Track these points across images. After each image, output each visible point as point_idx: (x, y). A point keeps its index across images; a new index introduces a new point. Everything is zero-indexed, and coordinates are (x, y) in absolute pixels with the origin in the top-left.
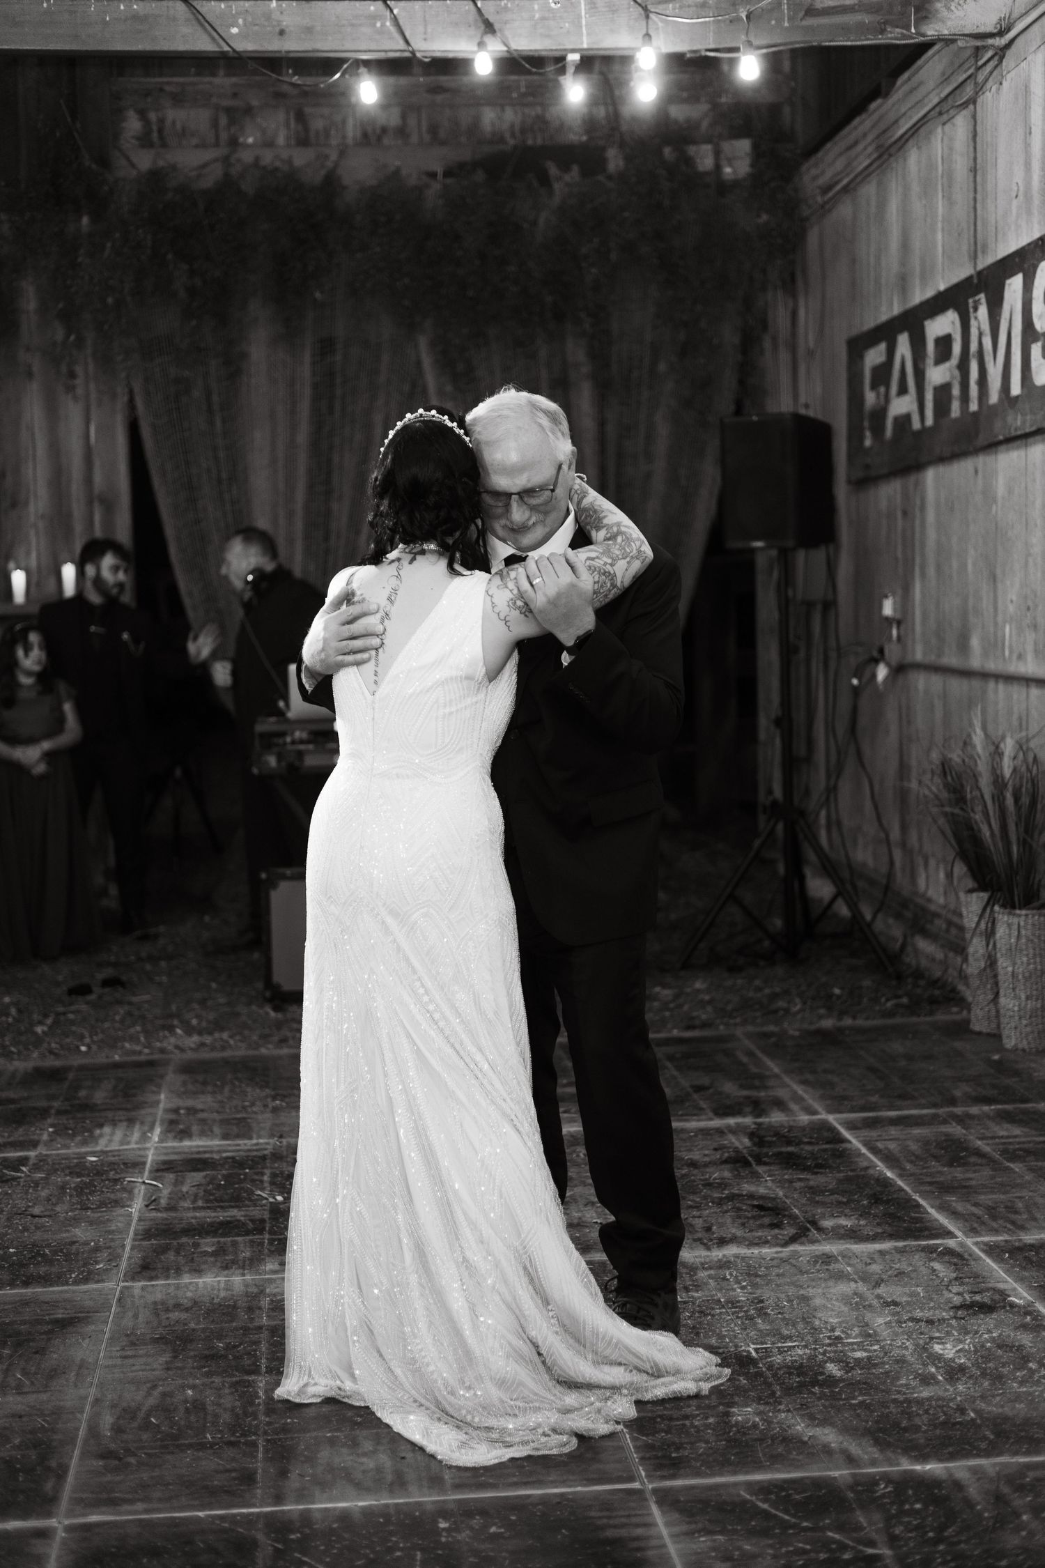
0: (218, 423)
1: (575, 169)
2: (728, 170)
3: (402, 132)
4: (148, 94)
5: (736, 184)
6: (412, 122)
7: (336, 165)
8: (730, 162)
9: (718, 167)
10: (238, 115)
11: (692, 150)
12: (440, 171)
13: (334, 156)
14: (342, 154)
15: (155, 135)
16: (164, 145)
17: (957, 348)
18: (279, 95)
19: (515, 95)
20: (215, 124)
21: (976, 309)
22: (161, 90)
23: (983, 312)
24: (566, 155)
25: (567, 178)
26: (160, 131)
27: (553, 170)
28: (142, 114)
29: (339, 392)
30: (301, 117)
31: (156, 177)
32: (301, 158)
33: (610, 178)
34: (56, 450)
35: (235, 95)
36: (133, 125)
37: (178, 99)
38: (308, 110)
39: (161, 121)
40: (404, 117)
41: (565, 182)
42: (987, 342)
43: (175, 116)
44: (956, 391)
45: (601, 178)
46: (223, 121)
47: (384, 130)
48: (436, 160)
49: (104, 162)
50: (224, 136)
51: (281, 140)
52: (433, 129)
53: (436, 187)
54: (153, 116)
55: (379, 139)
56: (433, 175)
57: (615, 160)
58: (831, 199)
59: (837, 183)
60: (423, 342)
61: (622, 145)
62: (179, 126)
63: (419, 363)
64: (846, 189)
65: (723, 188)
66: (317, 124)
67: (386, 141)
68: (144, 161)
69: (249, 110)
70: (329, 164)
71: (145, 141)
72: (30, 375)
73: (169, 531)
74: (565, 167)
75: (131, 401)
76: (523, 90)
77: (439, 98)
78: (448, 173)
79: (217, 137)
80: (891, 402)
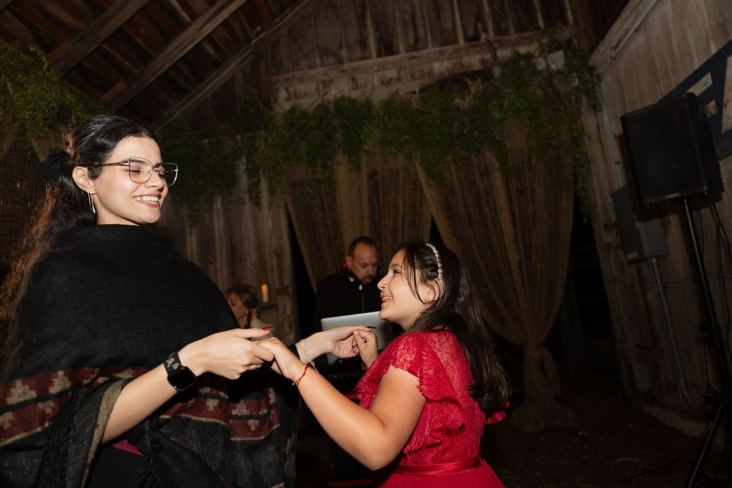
0: (328, 213)
1: (479, 79)
2: (553, 66)
3: (399, 79)
4: (287, 80)
5: (559, 72)
6: (402, 74)
7: (371, 94)
8: (554, 62)
9: (548, 66)
10: (326, 84)
11: (534, 61)
12: (417, 90)
13: (369, 91)
14: (373, 90)
15: (293, 97)
16: (296, 98)
18: (344, 71)
19: (447, 54)
20: (317, 88)
22: (293, 77)
24: (474, 75)
25: (476, 83)
26: (295, 95)
27: (469, 82)
28: (287, 89)
29: (381, 192)
30: (354, 80)
31: (292, 110)
32: (354, 95)
33: (496, 81)
34: (258, 234)
35: (325, 74)
36: (283, 94)
37: (300, 80)
38: (357, 76)
39: (295, 91)
40: (399, 73)
41: (475, 87)
43: (301, 87)
45: (492, 81)
46: (321, 86)
47: (391, 79)
48: (415, 86)
49: (270, 108)
50: (322, 93)
51: (346, 89)
52: (413, 76)
53: (417, 96)
54: (291, 90)
55: (389, 83)
56: (414, 93)
57: (497, 72)
60: (417, 163)
61: (500, 64)
62: (302, 92)
63: (417, 174)
65: (551, 75)
66: (361, 82)
67: (392, 83)
68: (287, 106)
69: (331, 81)
70: (367, 95)
71: (289, 99)
72: (244, 203)
73: (308, 264)
74: (475, 80)
75: (287, 208)
76: (451, 51)
77: (413, 61)
78: (421, 91)
79: (319, 94)
80: (726, 105)
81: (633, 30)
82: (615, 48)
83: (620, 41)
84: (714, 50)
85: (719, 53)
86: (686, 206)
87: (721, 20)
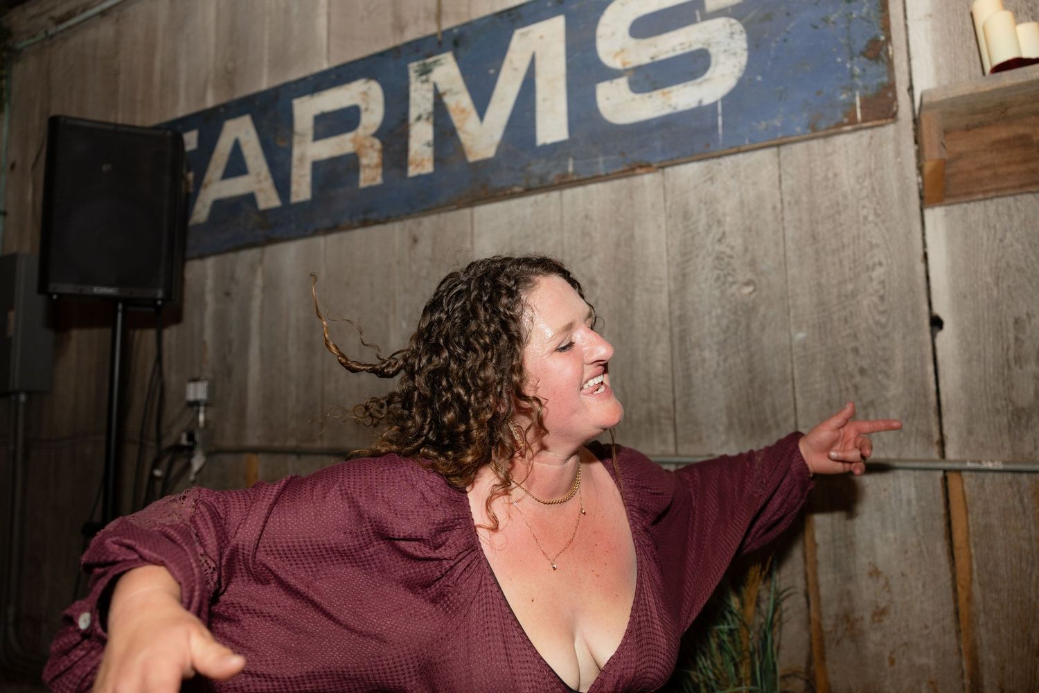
17: (373, 116)
21: (425, 71)
23: (447, 71)
42: (460, 101)
44: (371, 158)
58: (70, 28)
59: (84, 11)
64: (103, 13)
80: (206, 186)
81: (97, 9)
82: (60, 21)
83: (70, 15)
84: (210, 102)
85: (215, 110)
86: (120, 316)
87: (230, 65)
